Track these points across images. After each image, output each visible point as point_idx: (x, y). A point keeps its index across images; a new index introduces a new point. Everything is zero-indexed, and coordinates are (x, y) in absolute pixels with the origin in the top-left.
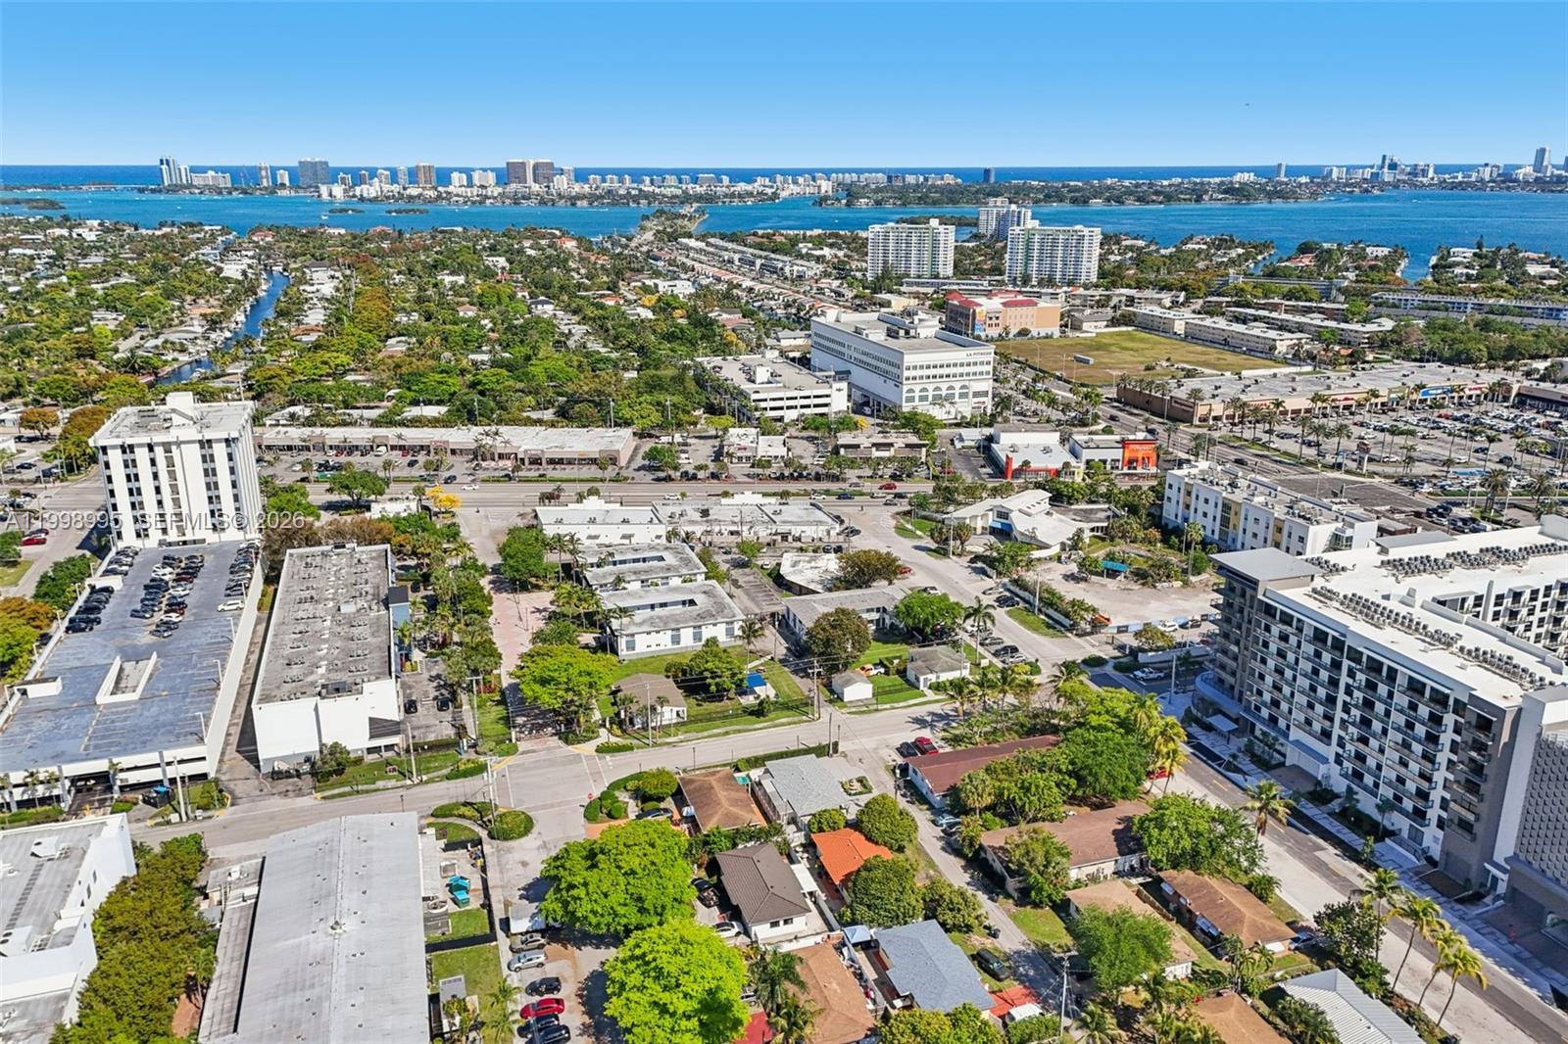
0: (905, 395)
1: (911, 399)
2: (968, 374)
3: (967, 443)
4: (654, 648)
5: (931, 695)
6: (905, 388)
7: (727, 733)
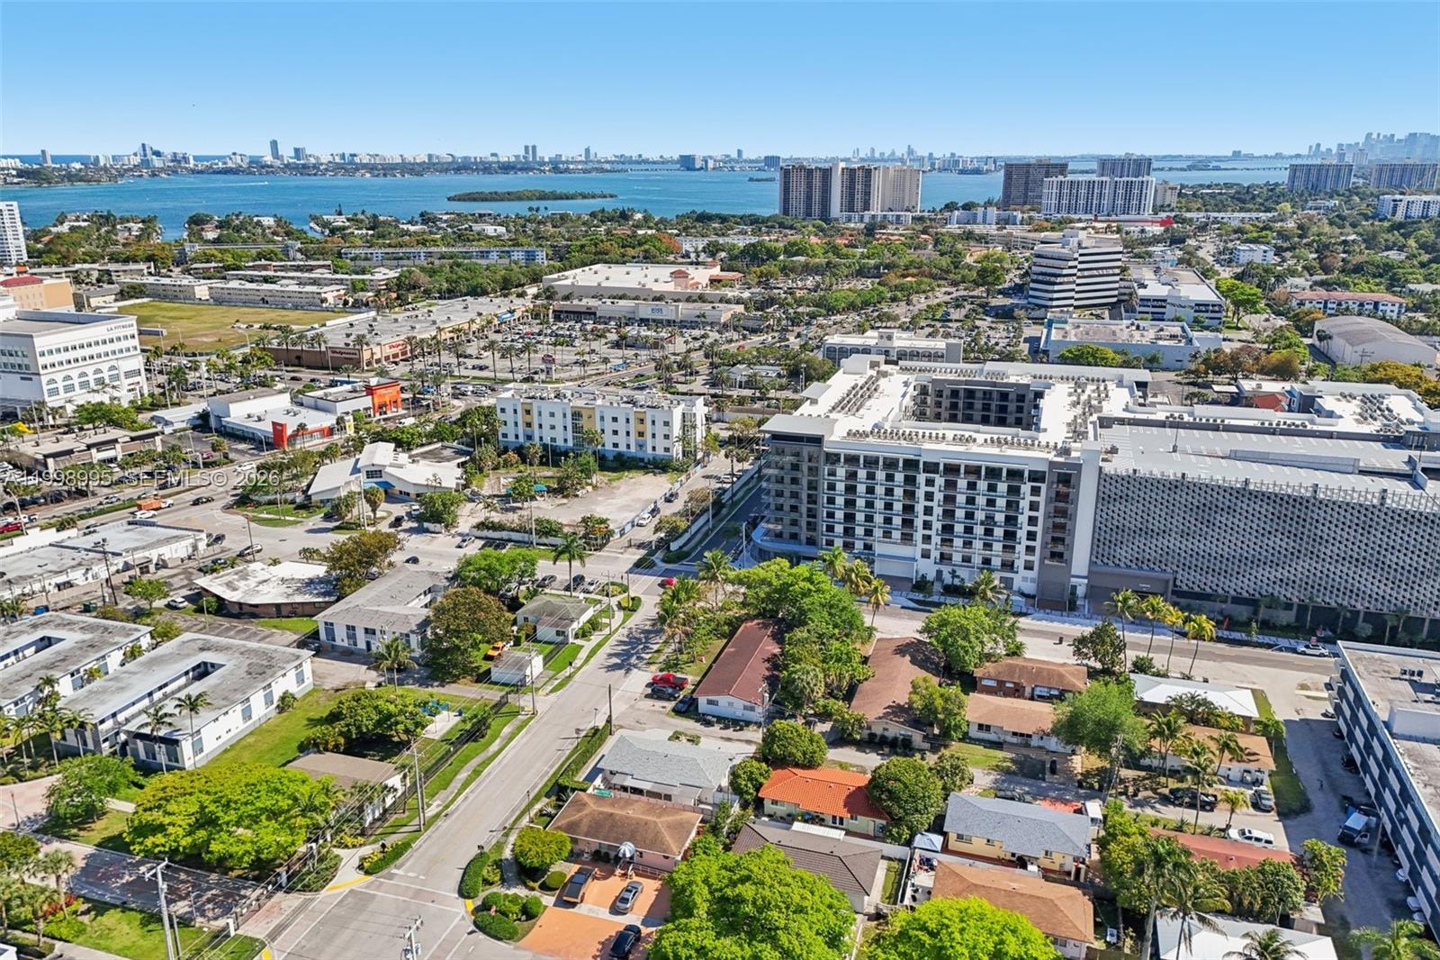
0: (45, 388)
1: (54, 392)
2: (114, 352)
3: (178, 426)
4: (225, 737)
5: (588, 645)
6: (44, 379)
7: (477, 773)
